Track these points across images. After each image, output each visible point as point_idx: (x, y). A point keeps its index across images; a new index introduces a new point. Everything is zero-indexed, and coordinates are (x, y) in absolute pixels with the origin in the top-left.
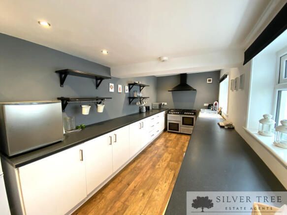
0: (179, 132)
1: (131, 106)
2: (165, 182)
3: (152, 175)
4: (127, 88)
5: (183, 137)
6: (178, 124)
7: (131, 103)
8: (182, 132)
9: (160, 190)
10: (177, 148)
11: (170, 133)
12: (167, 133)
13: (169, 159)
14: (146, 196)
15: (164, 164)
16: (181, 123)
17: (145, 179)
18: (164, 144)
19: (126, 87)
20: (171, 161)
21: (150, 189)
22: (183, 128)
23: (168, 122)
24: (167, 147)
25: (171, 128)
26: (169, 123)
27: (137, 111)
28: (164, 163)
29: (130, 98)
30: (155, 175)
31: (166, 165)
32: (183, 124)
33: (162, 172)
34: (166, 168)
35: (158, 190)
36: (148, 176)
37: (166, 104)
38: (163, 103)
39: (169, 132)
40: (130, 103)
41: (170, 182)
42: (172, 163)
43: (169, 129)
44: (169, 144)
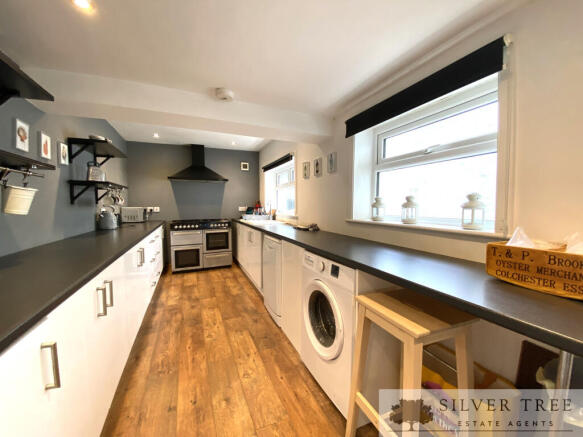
0: (201, 267)
1: (77, 211)
2: (248, 355)
3: (212, 360)
4: (64, 148)
5: (213, 274)
6: (198, 251)
7: (76, 201)
8: (206, 266)
9: (250, 372)
10: (218, 295)
11: (179, 276)
12: (173, 277)
13: (219, 318)
14: (237, 398)
15: (219, 329)
16: (203, 249)
17: (204, 374)
18: (185, 296)
19: (62, 145)
20: (224, 319)
21: (230, 383)
22: (207, 258)
23: (173, 250)
24: (197, 300)
25: (179, 263)
26: (176, 252)
27: (90, 227)
28: (215, 328)
29: (72, 184)
30: (217, 356)
31: (222, 328)
32: (208, 249)
33: (226, 343)
34: (227, 334)
35: (248, 374)
36: (203, 365)
37: (157, 209)
38: (149, 208)
39: (174, 273)
40: (73, 199)
41: (256, 350)
42: (231, 322)
43: (177, 267)
44: (196, 293)
